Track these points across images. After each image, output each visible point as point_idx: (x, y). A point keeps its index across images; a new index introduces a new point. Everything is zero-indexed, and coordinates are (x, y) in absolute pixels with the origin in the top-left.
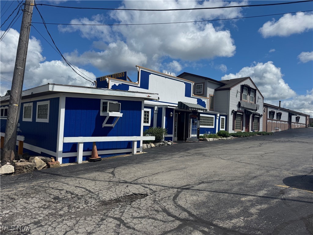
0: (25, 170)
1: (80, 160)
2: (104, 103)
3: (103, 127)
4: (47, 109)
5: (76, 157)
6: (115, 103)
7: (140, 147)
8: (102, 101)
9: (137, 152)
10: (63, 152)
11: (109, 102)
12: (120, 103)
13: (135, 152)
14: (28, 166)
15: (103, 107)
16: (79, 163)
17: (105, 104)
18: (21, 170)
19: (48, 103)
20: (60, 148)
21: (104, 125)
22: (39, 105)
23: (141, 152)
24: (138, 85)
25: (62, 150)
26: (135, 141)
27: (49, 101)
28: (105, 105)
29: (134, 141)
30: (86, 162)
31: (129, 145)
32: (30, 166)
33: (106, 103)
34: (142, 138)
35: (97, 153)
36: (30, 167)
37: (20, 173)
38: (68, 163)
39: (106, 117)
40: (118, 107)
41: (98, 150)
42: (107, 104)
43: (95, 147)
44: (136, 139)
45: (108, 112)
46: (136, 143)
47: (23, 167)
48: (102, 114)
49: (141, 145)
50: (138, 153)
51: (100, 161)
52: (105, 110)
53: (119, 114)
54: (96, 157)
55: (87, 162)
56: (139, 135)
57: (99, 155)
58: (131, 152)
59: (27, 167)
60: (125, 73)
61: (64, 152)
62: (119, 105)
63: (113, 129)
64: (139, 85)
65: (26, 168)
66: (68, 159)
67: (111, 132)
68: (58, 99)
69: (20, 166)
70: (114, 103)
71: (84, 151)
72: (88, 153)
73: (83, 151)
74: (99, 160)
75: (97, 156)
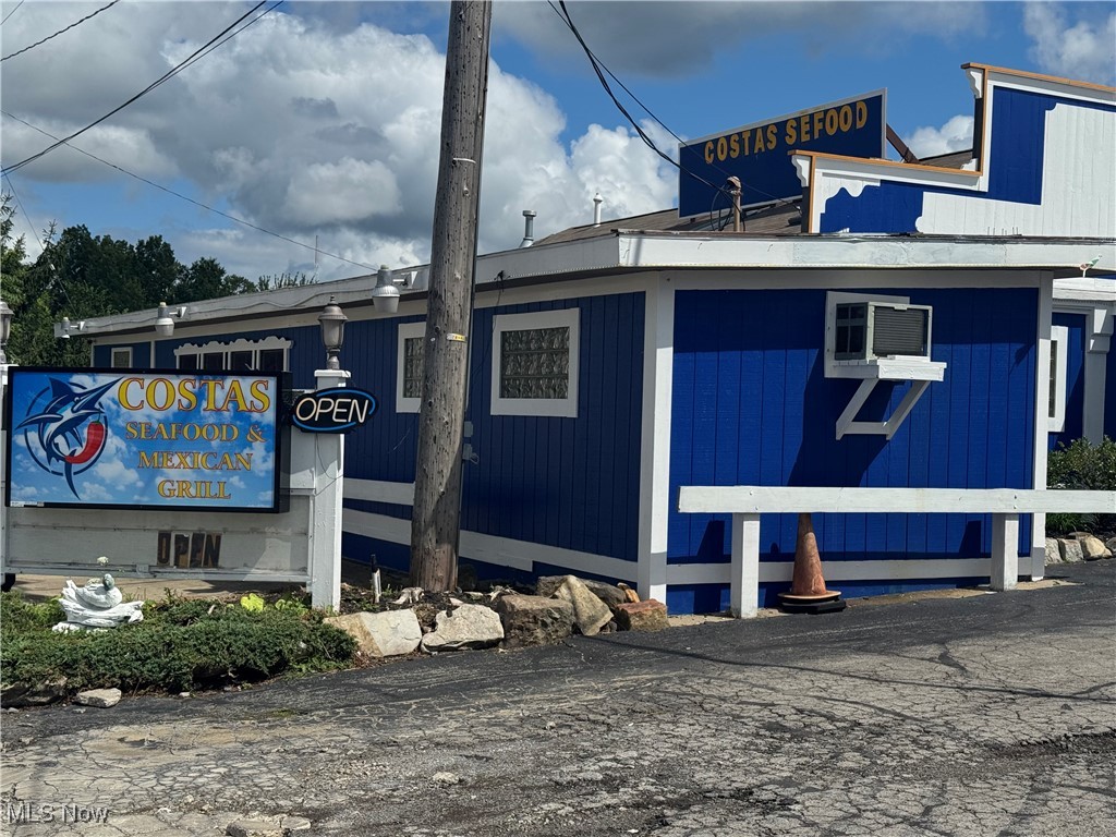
0: (539, 633)
1: (749, 602)
2: (842, 311)
3: (838, 437)
4: (565, 351)
5: (727, 586)
6: (905, 307)
7: (1033, 553)
8: (833, 301)
9: (1021, 579)
10: (670, 561)
11: (873, 303)
12: (930, 308)
13: (1010, 580)
14: (550, 614)
15: (841, 332)
16: (743, 616)
17: (852, 315)
18: (528, 630)
19: (570, 319)
20: (658, 539)
21: (848, 425)
22: (503, 333)
23: (1038, 581)
24: (974, 180)
25: (666, 550)
26: (1011, 516)
27: (576, 311)
28: (850, 323)
29: (1003, 517)
30: (771, 615)
31: (976, 535)
32: (557, 616)
33: (859, 311)
34: (1042, 500)
35: (821, 573)
36: (556, 619)
37: (523, 643)
38: (690, 613)
39: (856, 383)
40: (919, 330)
41: (824, 557)
42: (864, 316)
43: (811, 540)
44: (1015, 504)
45: (870, 356)
46: (1012, 529)
47: (535, 617)
48: (833, 369)
49: (1039, 538)
50: (1025, 586)
51: (840, 610)
52: (851, 343)
53: (925, 369)
54: (816, 593)
55: (775, 613)
56: (1026, 482)
57: (830, 585)
58: (986, 580)
59: (549, 621)
60: (875, 104)
61: (672, 558)
62: (921, 315)
63: (886, 447)
64: (983, 184)
65: (545, 625)
66: (691, 594)
67: (877, 464)
68: (638, 300)
69: (526, 613)
70: (898, 306)
71: (763, 558)
72: (780, 572)
73: (760, 560)
74: (836, 607)
75: (822, 586)
